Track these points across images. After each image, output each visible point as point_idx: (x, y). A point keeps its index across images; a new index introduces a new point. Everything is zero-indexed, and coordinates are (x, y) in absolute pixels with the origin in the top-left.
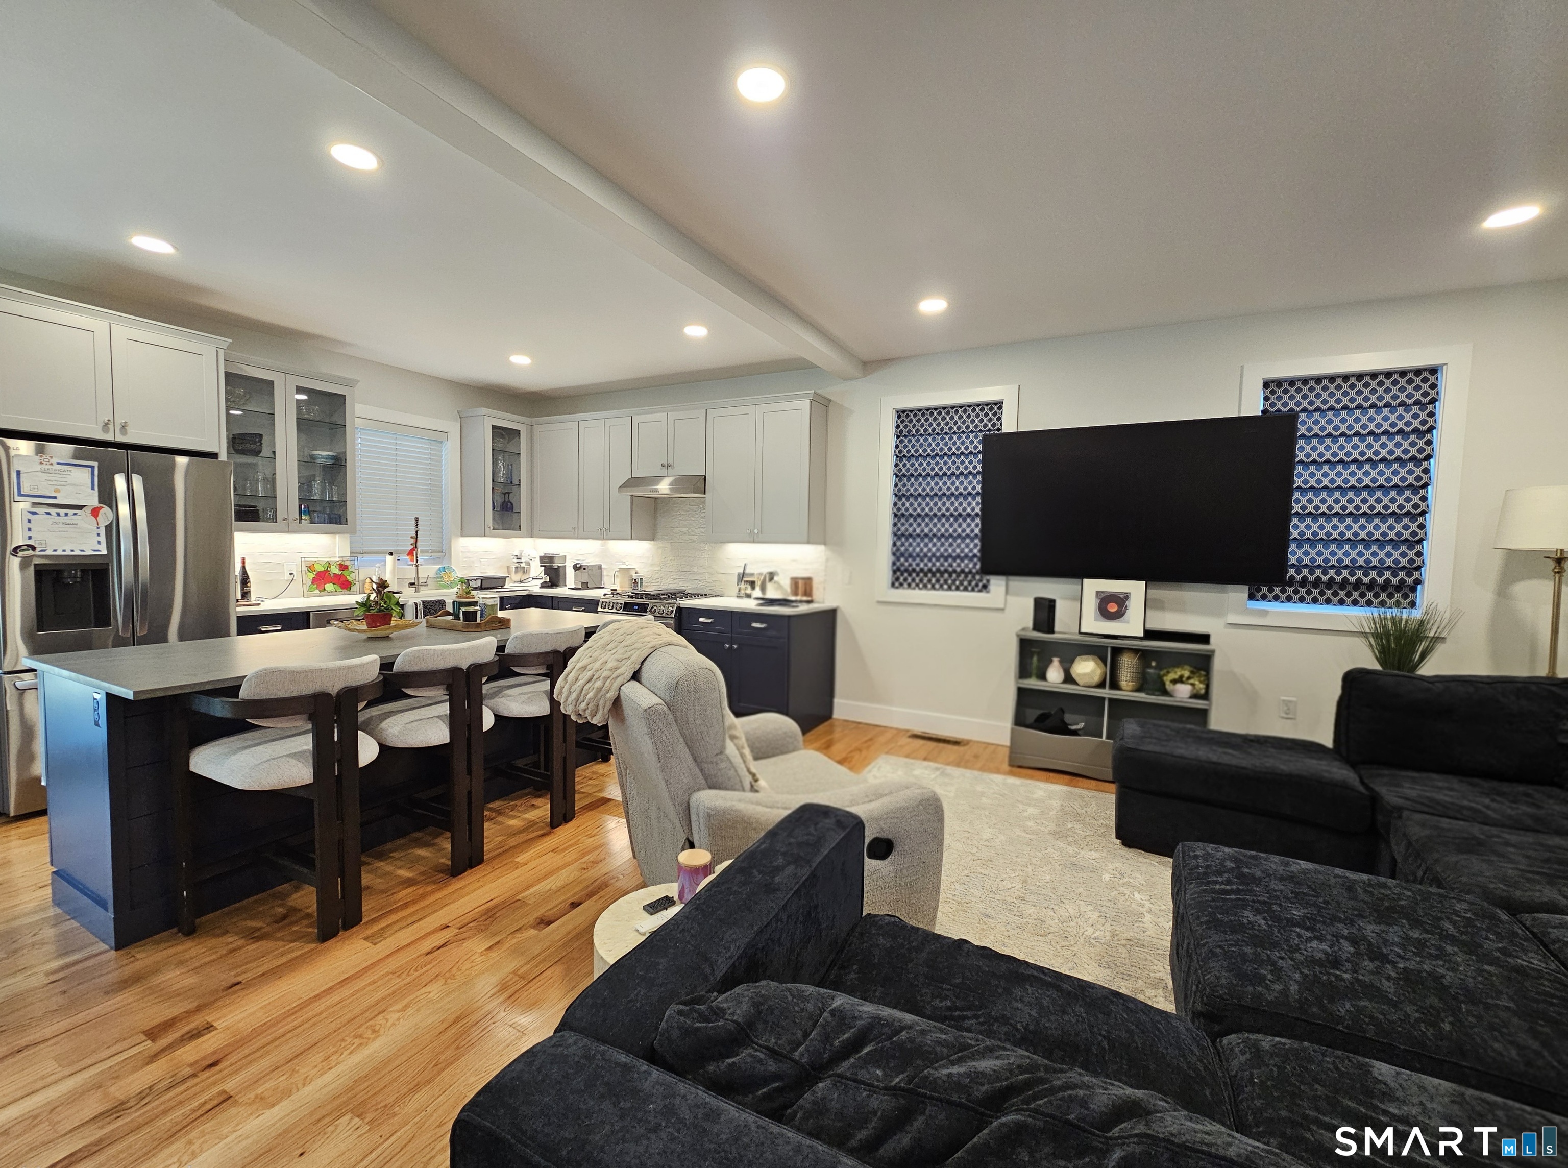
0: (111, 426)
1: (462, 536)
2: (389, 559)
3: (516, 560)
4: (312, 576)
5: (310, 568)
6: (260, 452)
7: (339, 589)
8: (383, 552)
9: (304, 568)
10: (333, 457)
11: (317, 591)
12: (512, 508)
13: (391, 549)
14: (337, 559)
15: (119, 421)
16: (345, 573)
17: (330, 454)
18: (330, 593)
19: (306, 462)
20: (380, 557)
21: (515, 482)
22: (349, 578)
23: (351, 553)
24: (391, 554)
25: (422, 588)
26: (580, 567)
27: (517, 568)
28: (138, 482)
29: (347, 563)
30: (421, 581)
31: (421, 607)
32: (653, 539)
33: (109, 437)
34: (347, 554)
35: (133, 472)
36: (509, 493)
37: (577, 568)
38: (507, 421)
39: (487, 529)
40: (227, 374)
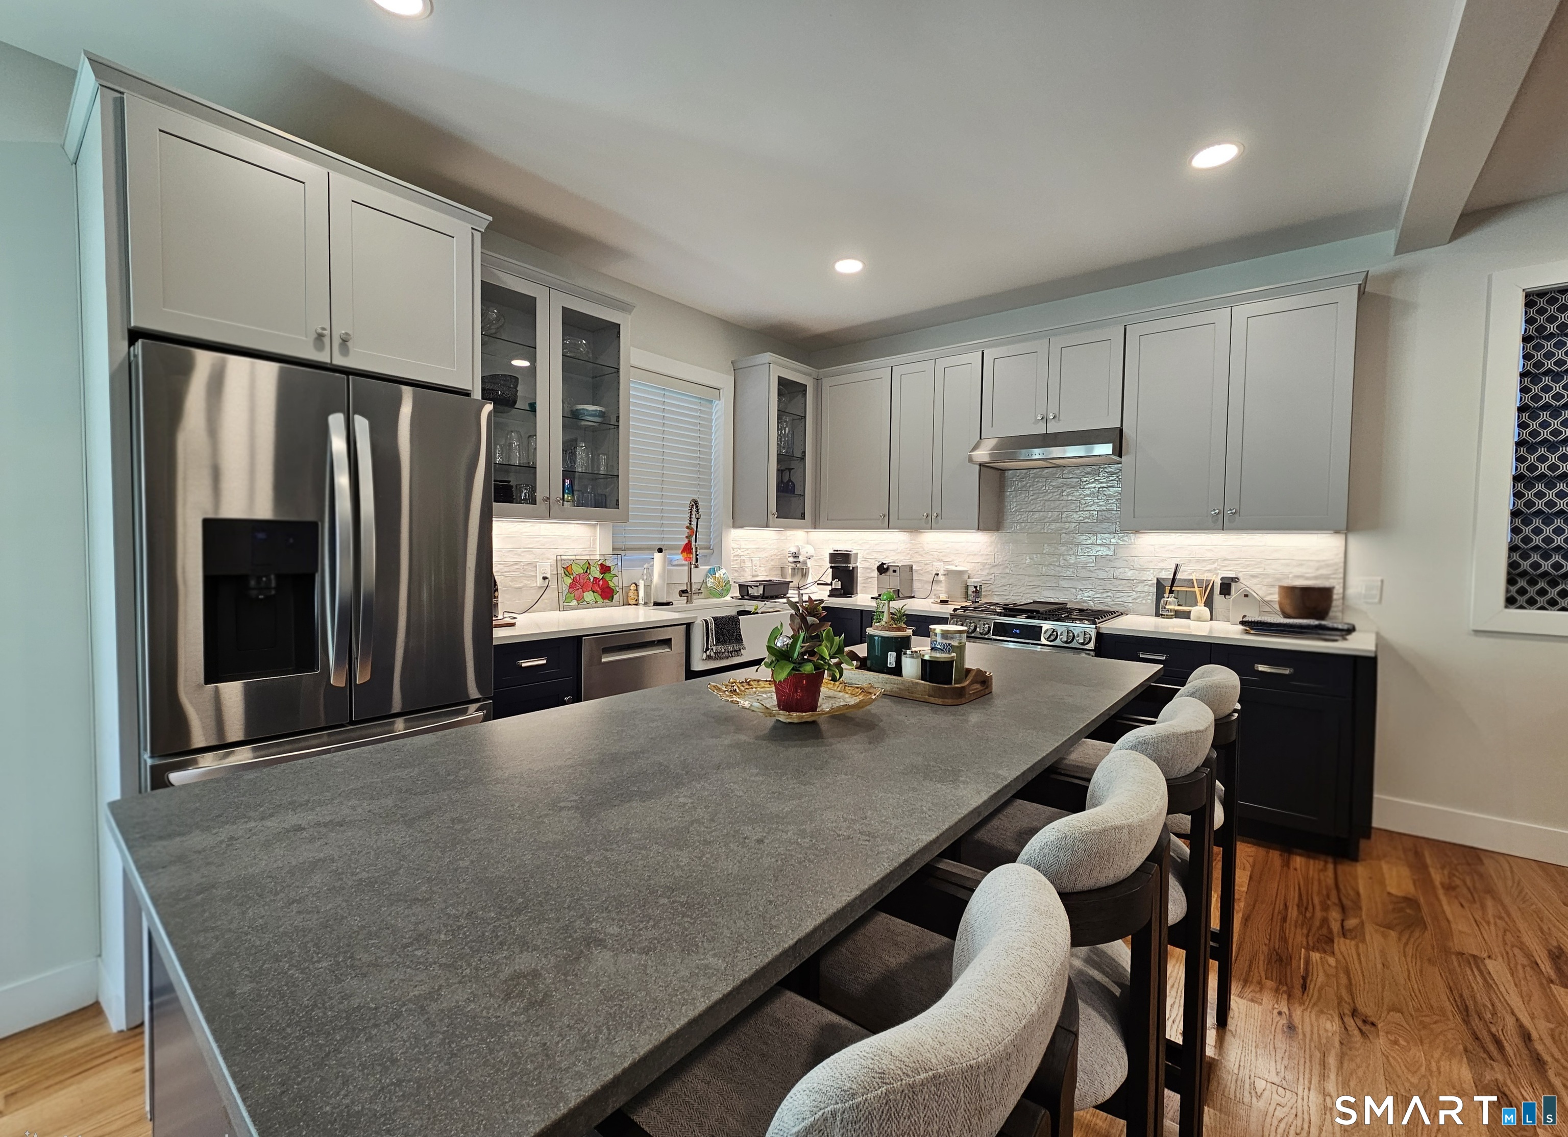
0: (327, 340)
1: (735, 526)
2: (657, 556)
3: (792, 559)
4: (569, 581)
5: (567, 571)
6: (515, 402)
7: (600, 599)
8: (649, 548)
9: (561, 571)
10: (602, 414)
11: (575, 603)
12: (792, 491)
13: (659, 544)
14: (598, 557)
15: (338, 332)
16: (607, 576)
17: (598, 408)
18: (588, 606)
19: (572, 418)
20: (644, 555)
21: (798, 454)
22: (611, 584)
23: (613, 549)
24: (660, 550)
25: (694, 597)
26: (887, 569)
27: (793, 569)
28: (361, 424)
29: (608, 564)
30: (694, 587)
31: (712, 626)
32: (998, 530)
33: (323, 357)
34: (609, 551)
35: (354, 413)
36: (790, 470)
37: (882, 569)
38: (795, 372)
39: (770, 517)
40: (483, 283)
